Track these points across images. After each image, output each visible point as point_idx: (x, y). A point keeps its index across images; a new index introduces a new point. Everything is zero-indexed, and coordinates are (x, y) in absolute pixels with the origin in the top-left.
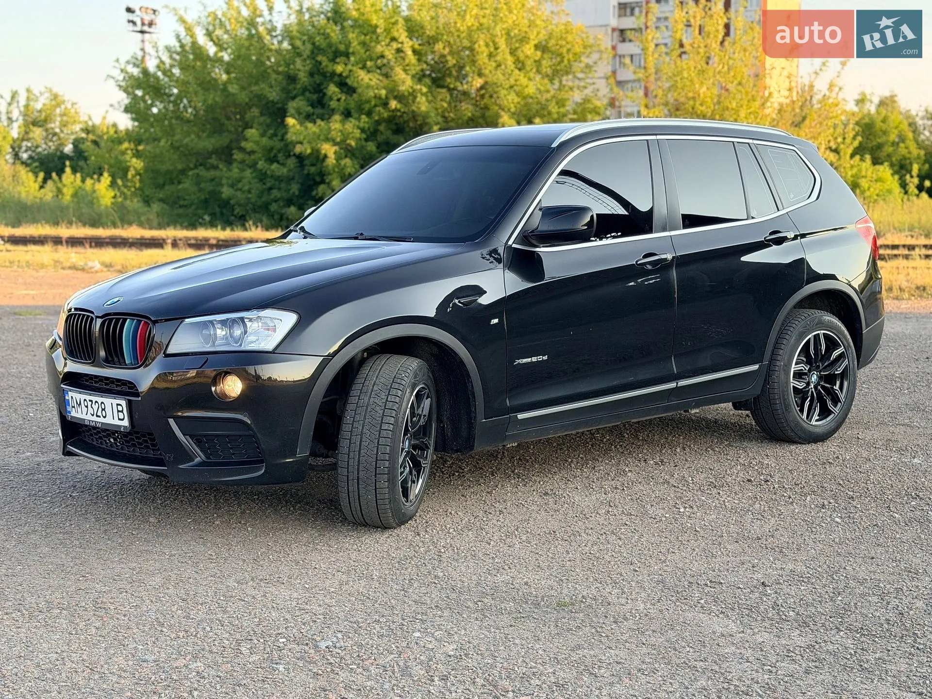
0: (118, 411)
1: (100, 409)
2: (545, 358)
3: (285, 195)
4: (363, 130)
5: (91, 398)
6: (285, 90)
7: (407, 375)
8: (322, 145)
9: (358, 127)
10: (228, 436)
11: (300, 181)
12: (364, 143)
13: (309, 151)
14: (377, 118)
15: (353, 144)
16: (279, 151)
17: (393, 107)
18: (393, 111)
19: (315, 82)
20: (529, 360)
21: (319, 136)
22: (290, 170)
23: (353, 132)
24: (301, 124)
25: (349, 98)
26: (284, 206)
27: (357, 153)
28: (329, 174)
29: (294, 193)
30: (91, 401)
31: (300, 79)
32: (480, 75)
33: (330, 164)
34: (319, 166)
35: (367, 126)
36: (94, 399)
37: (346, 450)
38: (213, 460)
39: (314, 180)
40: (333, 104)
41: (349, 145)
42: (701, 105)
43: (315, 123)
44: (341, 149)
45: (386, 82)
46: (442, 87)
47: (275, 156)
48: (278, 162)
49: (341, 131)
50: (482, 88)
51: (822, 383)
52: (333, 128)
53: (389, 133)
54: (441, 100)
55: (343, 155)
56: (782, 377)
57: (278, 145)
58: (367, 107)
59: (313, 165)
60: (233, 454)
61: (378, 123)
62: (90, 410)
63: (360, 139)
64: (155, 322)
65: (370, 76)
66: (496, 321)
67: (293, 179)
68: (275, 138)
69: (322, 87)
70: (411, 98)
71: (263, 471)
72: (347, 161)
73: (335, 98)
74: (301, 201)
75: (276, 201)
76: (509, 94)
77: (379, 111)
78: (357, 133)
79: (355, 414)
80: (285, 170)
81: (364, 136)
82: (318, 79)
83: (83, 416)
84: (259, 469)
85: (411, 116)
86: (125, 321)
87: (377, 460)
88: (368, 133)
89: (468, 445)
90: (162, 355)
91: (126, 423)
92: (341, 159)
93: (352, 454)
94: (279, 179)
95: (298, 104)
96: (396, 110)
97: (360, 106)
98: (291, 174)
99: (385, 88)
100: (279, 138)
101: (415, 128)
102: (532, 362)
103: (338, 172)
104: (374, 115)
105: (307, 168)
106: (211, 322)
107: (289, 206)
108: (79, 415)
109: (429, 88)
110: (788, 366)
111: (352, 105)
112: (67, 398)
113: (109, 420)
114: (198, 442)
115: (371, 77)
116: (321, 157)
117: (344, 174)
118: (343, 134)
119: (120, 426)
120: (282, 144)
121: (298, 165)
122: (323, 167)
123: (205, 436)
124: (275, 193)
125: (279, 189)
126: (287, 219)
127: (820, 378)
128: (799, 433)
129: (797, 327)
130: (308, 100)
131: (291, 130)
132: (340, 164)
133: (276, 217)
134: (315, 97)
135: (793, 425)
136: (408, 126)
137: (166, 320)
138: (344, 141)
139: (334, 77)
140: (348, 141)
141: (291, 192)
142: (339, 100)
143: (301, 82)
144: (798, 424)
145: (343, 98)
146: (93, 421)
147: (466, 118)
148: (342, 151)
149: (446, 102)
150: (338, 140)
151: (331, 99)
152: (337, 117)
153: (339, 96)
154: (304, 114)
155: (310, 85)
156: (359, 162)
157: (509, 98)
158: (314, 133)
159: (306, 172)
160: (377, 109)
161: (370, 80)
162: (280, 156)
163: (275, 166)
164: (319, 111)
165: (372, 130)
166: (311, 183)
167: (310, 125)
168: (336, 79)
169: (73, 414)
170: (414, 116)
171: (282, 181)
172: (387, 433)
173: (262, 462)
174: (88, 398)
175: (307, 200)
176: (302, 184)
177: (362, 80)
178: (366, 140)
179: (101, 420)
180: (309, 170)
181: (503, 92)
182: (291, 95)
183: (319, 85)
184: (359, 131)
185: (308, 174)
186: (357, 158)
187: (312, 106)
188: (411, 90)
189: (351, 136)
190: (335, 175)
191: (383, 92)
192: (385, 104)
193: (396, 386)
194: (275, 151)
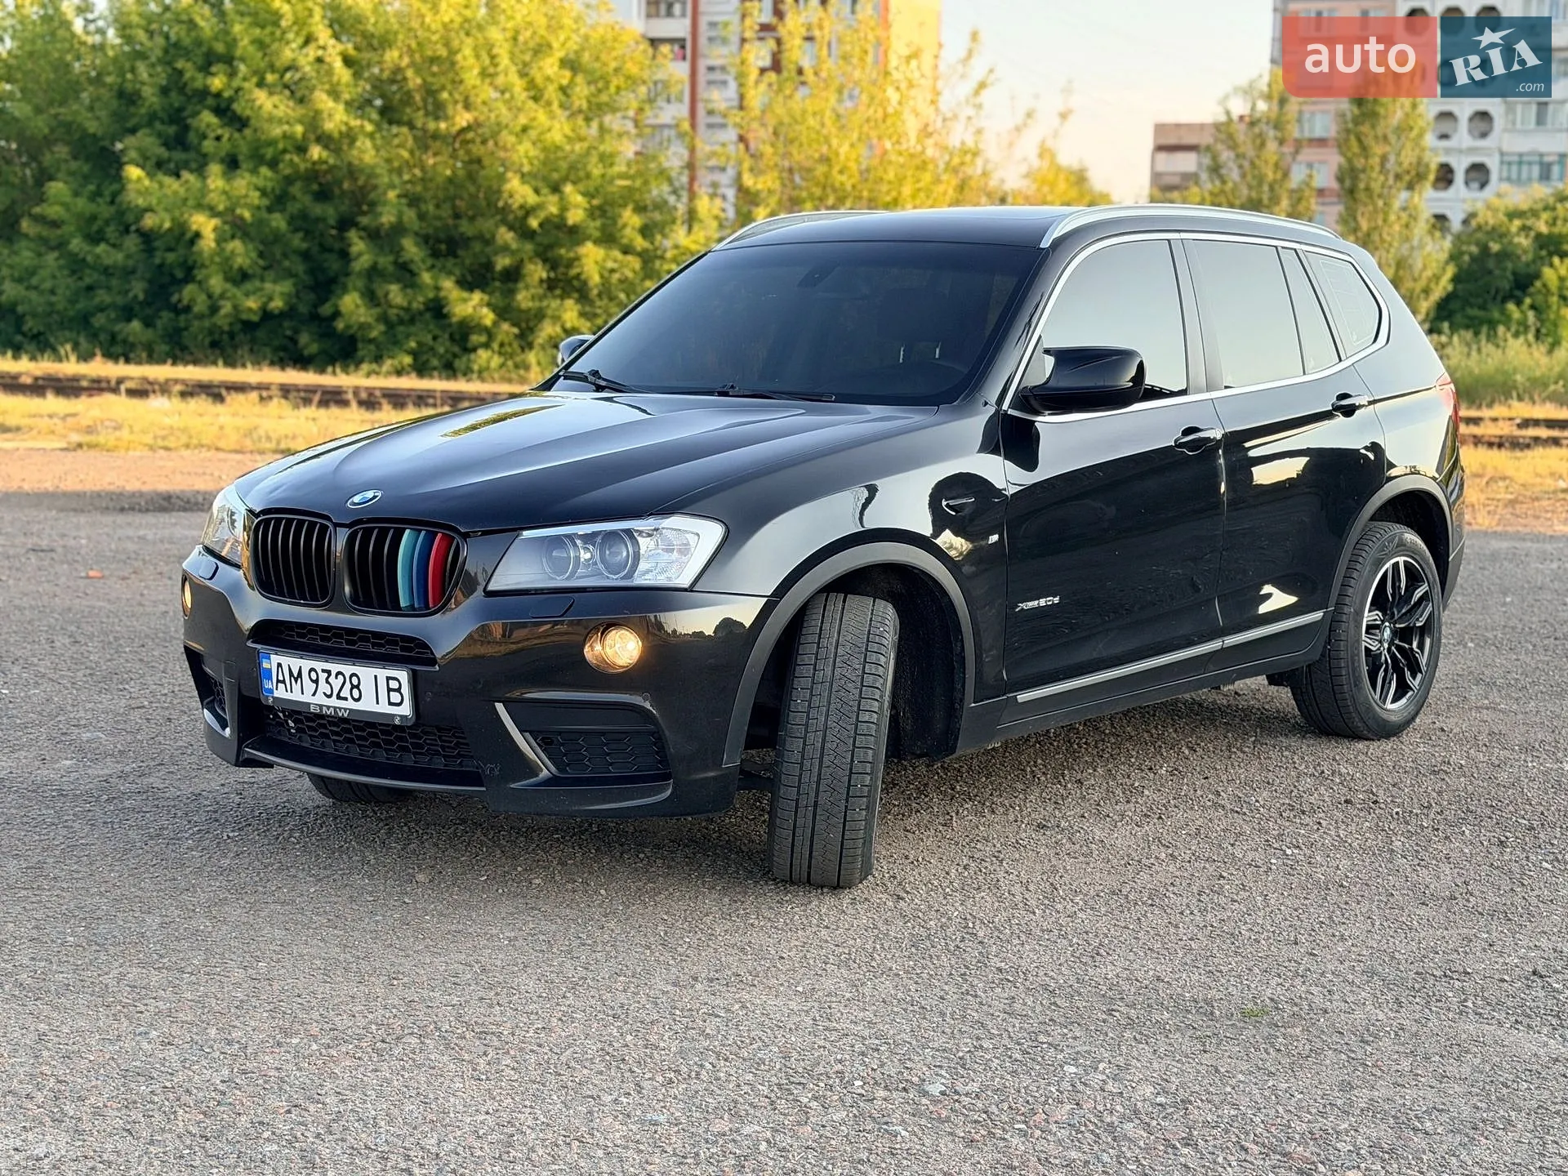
0: (389, 690)
1: (348, 686)
2: (1056, 600)
3: (120, 300)
4: (264, 193)
5: (327, 666)
6: (118, 117)
7: (887, 629)
8: (191, 215)
9: (257, 188)
10: (603, 733)
11: (148, 275)
12: (265, 215)
13: (167, 225)
14: (288, 171)
15: (247, 215)
16: (107, 223)
17: (316, 156)
18: (314, 163)
19: (171, 105)
20: (1035, 604)
21: (186, 200)
22: (128, 256)
23: (246, 196)
24: (150, 175)
25: (236, 135)
26: (117, 320)
27: (253, 231)
28: (203, 266)
29: (136, 297)
30: (329, 672)
31: (144, 99)
32: (467, 106)
33: (206, 249)
34: (181, 251)
35: (269, 185)
36: (335, 668)
37: (797, 757)
38: (571, 773)
39: (172, 275)
40: (208, 145)
41: (242, 218)
42: (841, 172)
43: (178, 176)
44: (225, 223)
45: (300, 111)
46: (399, 123)
47: (100, 231)
48: (107, 242)
49: (225, 192)
50: (469, 128)
51: (1397, 642)
52: (212, 186)
53: (307, 200)
54: (398, 146)
55: (228, 235)
56: (1352, 631)
57: (106, 211)
58: (269, 153)
59: (170, 249)
60: (611, 764)
61: (289, 181)
62: (324, 687)
63: (258, 208)
64: (465, 536)
65: (276, 99)
66: (994, 538)
67: (133, 272)
68: (100, 200)
69: (185, 114)
70: (346, 141)
71: (669, 792)
72: (236, 245)
73: (212, 135)
74: (149, 311)
75: (102, 310)
76: (520, 143)
77: (291, 160)
78: (255, 197)
79: (811, 695)
80: (119, 257)
81: (265, 202)
82: (176, 99)
83: (306, 698)
84: (663, 789)
85: (345, 170)
86: (402, 532)
87: (851, 773)
88: (272, 196)
89: (945, 745)
90: (479, 592)
91: (406, 710)
92: (225, 240)
93: (807, 764)
94: (107, 271)
95: (146, 140)
96: (321, 161)
97: (257, 149)
98: (131, 263)
99: (301, 122)
100: (108, 199)
101: (353, 192)
102: (1039, 608)
103: (218, 264)
104: (281, 166)
105: (158, 254)
106: (570, 537)
107: (129, 320)
108: (296, 696)
109: (378, 126)
110: (1359, 614)
111: (244, 149)
112: (265, 665)
113: (367, 704)
114: (546, 742)
115: (277, 103)
116: (189, 235)
117: (231, 268)
118: (229, 198)
119: (393, 716)
120: (112, 209)
121: (142, 247)
122: (192, 253)
123: (560, 733)
124: (102, 297)
125: (109, 288)
126: (125, 341)
127: (1395, 632)
128: (1370, 722)
129: (1371, 552)
130: (159, 135)
131: (130, 186)
132: (223, 250)
133: (103, 337)
134: (172, 130)
135: (1363, 709)
136: (340, 187)
137: (485, 533)
138: (231, 210)
139: (205, 99)
140: (238, 211)
141: (131, 295)
142: (218, 138)
143: (147, 104)
144: (1370, 709)
145: (226, 136)
146: (328, 707)
147: (440, 180)
148: (227, 227)
149: (406, 150)
150: (221, 207)
151: (204, 137)
152: (215, 169)
153: (219, 132)
154: (153, 160)
155: (163, 109)
156: (256, 248)
157: (522, 149)
158: (176, 193)
159: (157, 261)
160: (287, 157)
161: (275, 106)
162: (111, 232)
163: (101, 248)
164: (178, 155)
165: (278, 192)
166: (166, 279)
167: (168, 180)
168: (210, 101)
169: (281, 693)
170: (352, 171)
171: (112, 275)
172: (868, 727)
173: (666, 777)
174: (319, 665)
175: (159, 310)
176: (150, 282)
177: (260, 107)
178: (270, 210)
179: (350, 704)
180: (164, 259)
181: (508, 138)
182: (129, 125)
183: (180, 110)
184: (257, 194)
185: (161, 266)
186: (252, 240)
187: (166, 144)
188: (344, 128)
189: (242, 201)
190: (214, 268)
191: (299, 129)
192: (302, 149)
193: (875, 647)
194: (99, 223)
